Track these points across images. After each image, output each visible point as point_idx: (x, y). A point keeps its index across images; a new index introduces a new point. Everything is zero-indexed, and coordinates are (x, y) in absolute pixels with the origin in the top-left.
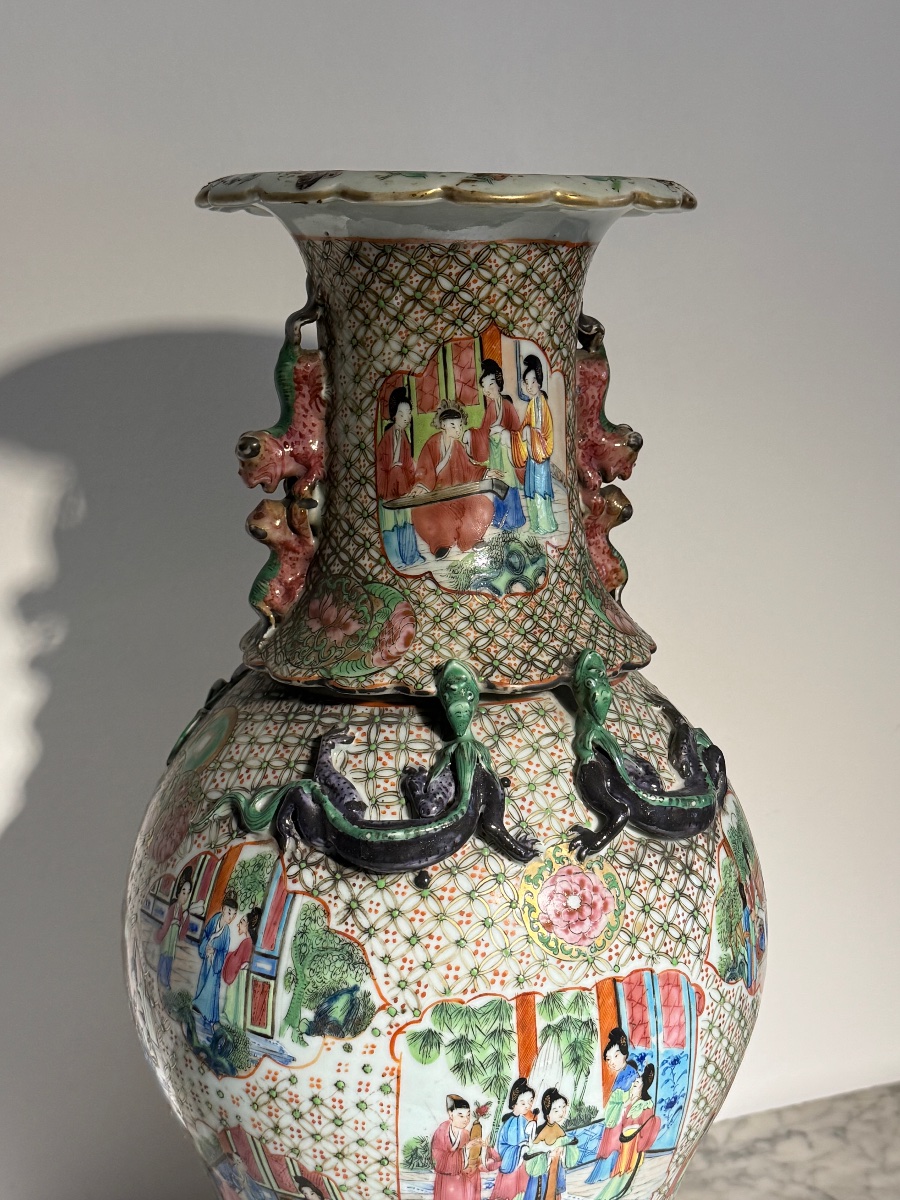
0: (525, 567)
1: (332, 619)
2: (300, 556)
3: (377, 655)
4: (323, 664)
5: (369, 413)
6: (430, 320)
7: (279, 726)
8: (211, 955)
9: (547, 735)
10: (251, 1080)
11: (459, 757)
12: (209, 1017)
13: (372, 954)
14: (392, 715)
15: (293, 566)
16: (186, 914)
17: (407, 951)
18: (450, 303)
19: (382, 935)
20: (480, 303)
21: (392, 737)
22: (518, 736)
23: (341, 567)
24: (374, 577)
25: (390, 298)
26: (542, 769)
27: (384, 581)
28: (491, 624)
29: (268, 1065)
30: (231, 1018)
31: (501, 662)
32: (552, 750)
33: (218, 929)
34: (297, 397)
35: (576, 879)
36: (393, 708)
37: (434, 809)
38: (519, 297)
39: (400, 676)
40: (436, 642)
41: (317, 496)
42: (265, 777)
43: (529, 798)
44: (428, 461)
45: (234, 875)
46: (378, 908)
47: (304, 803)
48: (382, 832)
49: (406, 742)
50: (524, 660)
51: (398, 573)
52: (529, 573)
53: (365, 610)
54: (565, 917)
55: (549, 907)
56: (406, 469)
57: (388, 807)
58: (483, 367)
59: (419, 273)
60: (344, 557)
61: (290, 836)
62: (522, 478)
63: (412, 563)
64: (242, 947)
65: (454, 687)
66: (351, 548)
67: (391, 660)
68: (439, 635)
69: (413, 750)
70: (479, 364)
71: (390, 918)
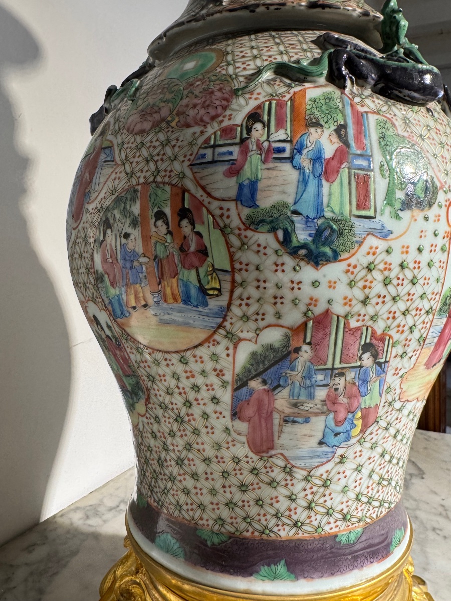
8: (307, 165)
10: (353, 261)
12: (312, 215)
16: (266, 144)
17: (441, 151)
19: (428, 140)
29: (372, 241)
30: (337, 210)
33: (309, 144)
45: (309, 107)
46: (420, 124)
64: (338, 154)
71: (427, 130)
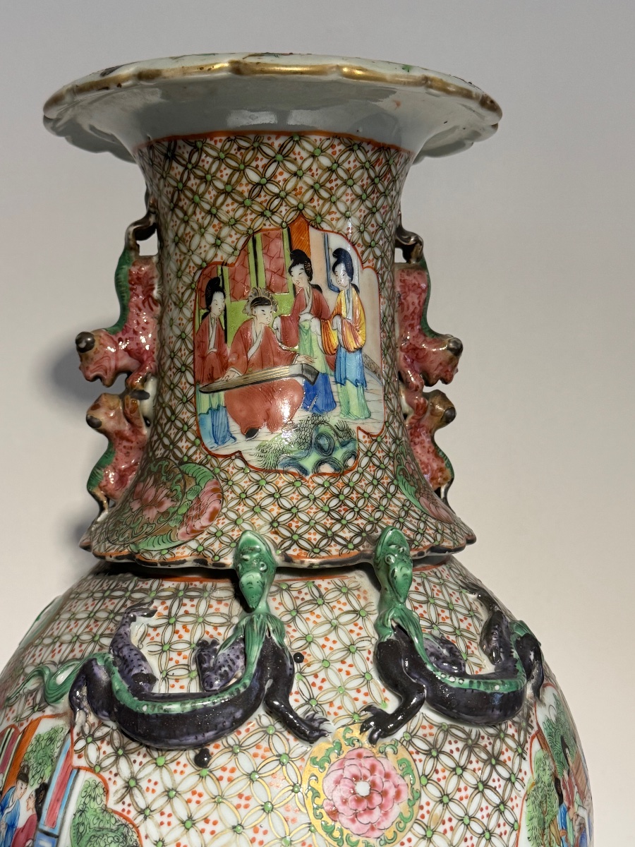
0: (334, 449)
1: (150, 499)
2: (134, 444)
3: (183, 529)
4: (134, 540)
5: (189, 304)
6: (241, 211)
7: (96, 602)
8: (4, 830)
9: (348, 612)
11: (249, 629)
13: (147, 837)
14: (195, 589)
15: (127, 454)
17: (182, 836)
18: (259, 195)
19: (157, 817)
20: (287, 194)
21: (192, 610)
22: (318, 612)
23: (163, 451)
24: (190, 458)
25: (204, 193)
26: (339, 645)
27: (198, 461)
28: (295, 501)
31: (301, 536)
32: (351, 627)
33: (11, 804)
34: (132, 297)
35: (367, 763)
36: (197, 583)
37: (217, 682)
38: (326, 191)
39: (201, 549)
40: (239, 517)
41: (151, 388)
42: (72, 651)
43: (322, 675)
44: (241, 347)
45: (29, 749)
46: (155, 788)
47: (95, 674)
48: (158, 704)
49: (205, 615)
50: (325, 536)
51: (210, 453)
52: (339, 455)
53: (179, 488)
54: (352, 804)
55: (335, 793)
56: (220, 355)
57: (177, 680)
58: (292, 257)
59: (229, 166)
60: (166, 441)
61: (80, 709)
62: (333, 365)
63: (224, 442)
64: (28, 824)
65: (246, 557)
66: (172, 432)
67: (195, 533)
68: (242, 511)
69: (209, 623)
70: (288, 253)
71: (166, 798)
